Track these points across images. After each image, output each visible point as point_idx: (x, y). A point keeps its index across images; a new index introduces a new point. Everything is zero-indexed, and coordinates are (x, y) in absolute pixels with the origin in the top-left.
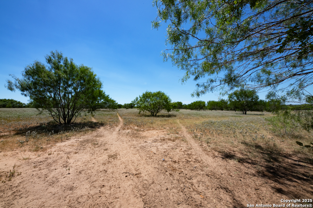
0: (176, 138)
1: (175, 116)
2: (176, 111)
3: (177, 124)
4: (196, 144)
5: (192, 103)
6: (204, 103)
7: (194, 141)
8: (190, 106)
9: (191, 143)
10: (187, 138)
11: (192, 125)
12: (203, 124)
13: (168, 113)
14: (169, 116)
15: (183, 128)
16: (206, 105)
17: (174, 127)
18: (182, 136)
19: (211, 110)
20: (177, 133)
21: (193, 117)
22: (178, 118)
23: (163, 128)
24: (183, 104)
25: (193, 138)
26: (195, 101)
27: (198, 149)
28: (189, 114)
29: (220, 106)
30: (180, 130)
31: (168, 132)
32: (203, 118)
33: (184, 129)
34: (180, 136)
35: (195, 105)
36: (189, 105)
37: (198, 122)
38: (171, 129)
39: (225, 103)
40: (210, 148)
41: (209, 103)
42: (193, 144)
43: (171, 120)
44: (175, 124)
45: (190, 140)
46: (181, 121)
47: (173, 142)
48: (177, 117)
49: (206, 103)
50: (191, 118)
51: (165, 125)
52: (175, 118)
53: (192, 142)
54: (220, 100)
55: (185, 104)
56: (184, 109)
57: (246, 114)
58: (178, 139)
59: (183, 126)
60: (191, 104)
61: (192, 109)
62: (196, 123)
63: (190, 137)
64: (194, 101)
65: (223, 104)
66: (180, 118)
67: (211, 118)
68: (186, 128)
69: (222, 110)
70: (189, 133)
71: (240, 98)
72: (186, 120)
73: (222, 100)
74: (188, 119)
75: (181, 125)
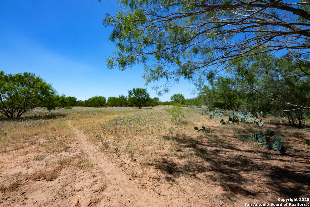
0: (63, 164)
1: (64, 116)
2: (66, 109)
3: (67, 128)
4: (111, 165)
5: (90, 99)
6: (104, 99)
7: (105, 158)
8: (88, 102)
9: (99, 165)
10: (90, 155)
11: (95, 126)
12: (110, 122)
13: (48, 111)
14: (52, 117)
15: (80, 134)
16: (107, 102)
17: (60, 136)
18: (78, 152)
19: (112, 107)
20: (66, 149)
21: (93, 114)
22: (69, 119)
23: (27, 144)
24: (77, 100)
25: (102, 150)
26: (94, 97)
27: (118, 176)
28: (87, 112)
29: (121, 102)
30: (73, 139)
31: (40, 151)
32: (107, 115)
33: (81, 136)
34: (72, 155)
35: (94, 101)
36: (86, 101)
37: (102, 121)
38: (50, 141)
39: (125, 99)
40: (138, 164)
41: (110, 99)
42: (105, 167)
43: (53, 123)
44: (62, 130)
45: (97, 157)
46: (75, 122)
47: (50, 183)
48: (66, 118)
49: (107, 99)
50: (91, 117)
51: (36, 135)
52: (65, 119)
53: (102, 160)
54: (120, 97)
55: (81, 101)
56: (79, 106)
57: (141, 108)
58: (69, 164)
59: (78, 131)
60: (88, 101)
61: (90, 106)
62: (100, 122)
63: (96, 151)
64: (92, 97)
65: (123, 100)
66: (73, 118)
67: (115, 114)
68: (86, 133)
69: (122, 106)
70: (92, 141)
71: (137, 95)
72: (83, 120)
73: (122, 96)
74: (87, 118)
75: (74, 129)
